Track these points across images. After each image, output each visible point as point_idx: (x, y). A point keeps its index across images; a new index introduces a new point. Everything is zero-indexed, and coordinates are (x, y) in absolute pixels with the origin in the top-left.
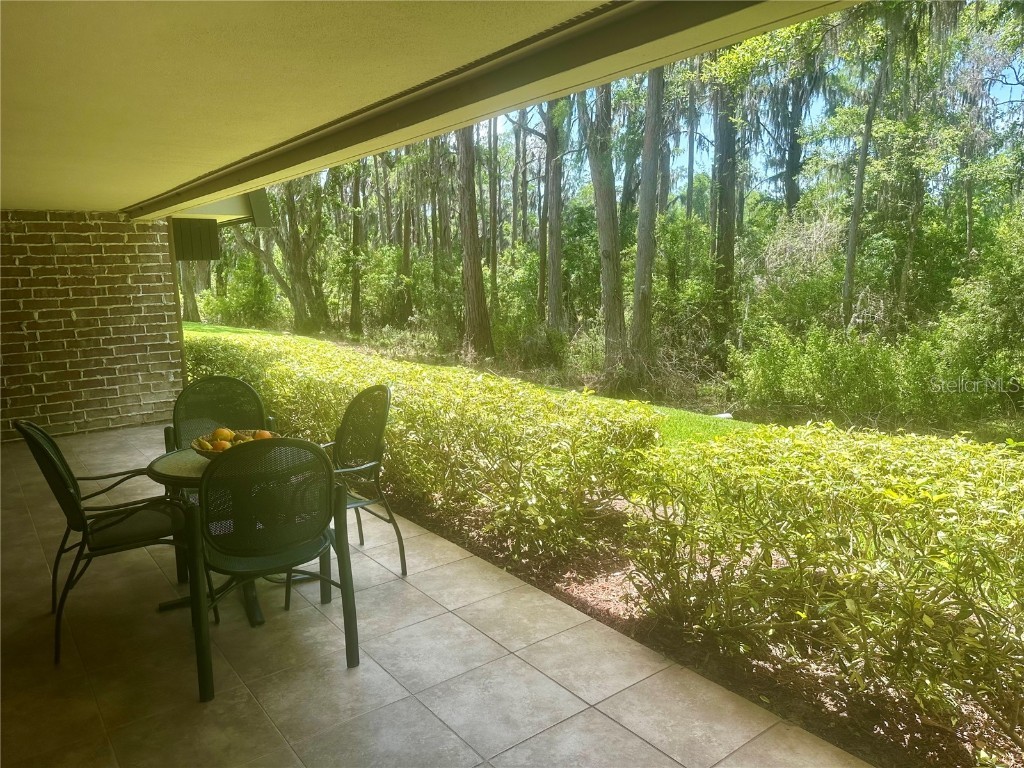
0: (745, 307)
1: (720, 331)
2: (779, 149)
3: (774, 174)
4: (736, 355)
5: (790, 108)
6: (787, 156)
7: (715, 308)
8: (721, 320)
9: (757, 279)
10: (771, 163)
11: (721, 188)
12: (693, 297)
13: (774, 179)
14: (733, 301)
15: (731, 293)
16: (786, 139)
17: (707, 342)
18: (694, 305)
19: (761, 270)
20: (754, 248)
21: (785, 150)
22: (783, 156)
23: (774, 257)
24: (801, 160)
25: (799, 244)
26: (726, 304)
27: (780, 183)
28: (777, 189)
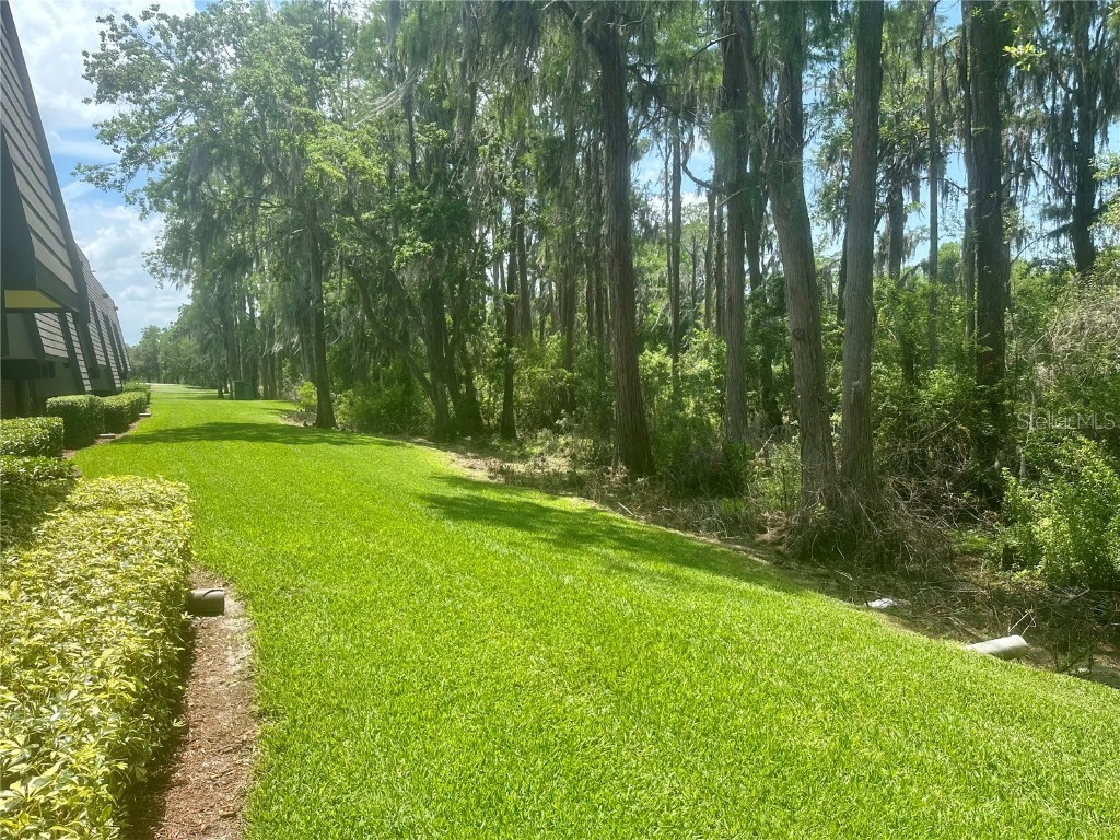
0: (1025, 411)
1: (987, 447)
2: (1060, 192)
3: (1054, 228)
4: (1018, 491)
5: (1076, 139)
6: (1074, 201)
7: (977, 412)
8: (989, 429)
9: (1041, 369)
10: (1050, 213)
11: (980, 238)
12: (941, 396)
13: (1055, 234)
14: (1006, 402)
15: (1001, 391)
16: (1071, 178)
17: (966, 465)
18: (945, 406)
19: (1047, 356)
20: (1030, 326)
21: (1070, 194)
22: (1068, 203)
23: (1064, 336)
24: (1096, 206)
25: (1100, 317)
26: (994, 406)
27: (1063, 240)
28: (1058, 249)
